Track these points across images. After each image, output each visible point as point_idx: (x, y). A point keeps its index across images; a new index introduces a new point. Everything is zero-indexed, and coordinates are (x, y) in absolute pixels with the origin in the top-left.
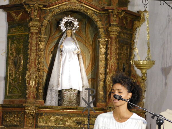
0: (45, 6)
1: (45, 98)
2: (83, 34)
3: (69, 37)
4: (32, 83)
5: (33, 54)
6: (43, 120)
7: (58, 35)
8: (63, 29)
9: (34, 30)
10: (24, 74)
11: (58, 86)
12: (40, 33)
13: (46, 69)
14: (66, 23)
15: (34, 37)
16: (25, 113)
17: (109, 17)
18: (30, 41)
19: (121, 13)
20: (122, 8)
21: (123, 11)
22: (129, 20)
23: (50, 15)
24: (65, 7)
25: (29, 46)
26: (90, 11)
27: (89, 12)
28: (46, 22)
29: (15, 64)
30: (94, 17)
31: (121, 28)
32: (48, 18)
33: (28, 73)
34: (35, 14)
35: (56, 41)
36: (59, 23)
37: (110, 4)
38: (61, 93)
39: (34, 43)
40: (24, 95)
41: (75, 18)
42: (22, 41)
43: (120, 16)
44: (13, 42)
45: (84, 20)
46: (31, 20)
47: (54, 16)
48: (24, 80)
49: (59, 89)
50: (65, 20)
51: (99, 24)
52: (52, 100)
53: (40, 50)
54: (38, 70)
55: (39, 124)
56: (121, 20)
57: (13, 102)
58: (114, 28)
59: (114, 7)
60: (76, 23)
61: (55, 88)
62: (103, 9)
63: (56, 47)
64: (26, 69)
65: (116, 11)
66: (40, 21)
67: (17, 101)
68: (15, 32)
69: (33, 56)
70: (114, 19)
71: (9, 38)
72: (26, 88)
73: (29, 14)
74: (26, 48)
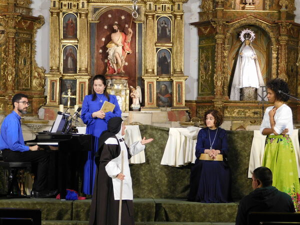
0: (227, 22)
1: (229, 95)
2: (259, 43)
3: (247, 46)
4: (219, 83)
5: (219, 60)
6: (229, 112)
7: (238, 44)
8: (243, 39)
9: (219, 41)
10: (212, 76)
11: (239, 85)
12: (224, 43)
13: (230, 72)
14: (245, 35)
15: (220, 47)
16: (214, 106)
17: (279, 29)
18: (216, 50)
19: (288, 26)
20: (290, 21)
21: (290, 23)
22: (295, 30)
23: (232, 29)
24: (244, 22)
25: (216, 54)
26: (264, 24)
27: (263, 26)
28: (228, 34)
29: (205, 69)
30: (267, 29)
31: (289, 37)
32: (230, 31)
33: (215, 76)
34: (219, 29)
35: (237, 49)
36: (239, 35)
37: (280, 19)
38: (242, 90)
39: (219, 51)
40: (213, 93)
41: (252, 30)
42: (210, 50)
43: (288, 28)
44: (203, 52)
45: (260, 32)
46: (217, 33)
47: (235, 29)
48: (212, 81)
49: (241, 87)
50: (243, 32)
51: (271, 34)
52: (235, 96)
53: (225, 57)
54: (224, 73)
55: (225, 115)
56: (289, 31)
57: (204, 98)
58: (284, 37)
59: (283, 21)
60: (253, 35)
61: (237, 86)
62: (274, 23)
63: (237, 54)
64: (213, 72)
65: (284, 24)
66: (224, 34)
67: (207, 98)
68: (204, 44)
69: (219, 62)
70: (283, 30)
71: (200, 48)
72: (214, 87)
73: (215, 29)
74: (213, 56)
